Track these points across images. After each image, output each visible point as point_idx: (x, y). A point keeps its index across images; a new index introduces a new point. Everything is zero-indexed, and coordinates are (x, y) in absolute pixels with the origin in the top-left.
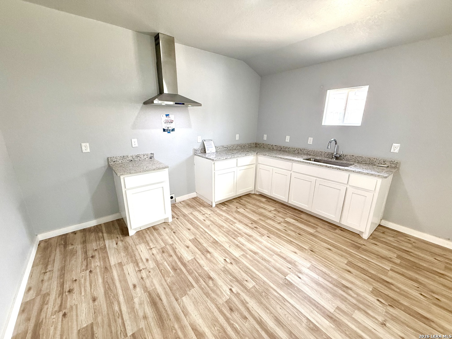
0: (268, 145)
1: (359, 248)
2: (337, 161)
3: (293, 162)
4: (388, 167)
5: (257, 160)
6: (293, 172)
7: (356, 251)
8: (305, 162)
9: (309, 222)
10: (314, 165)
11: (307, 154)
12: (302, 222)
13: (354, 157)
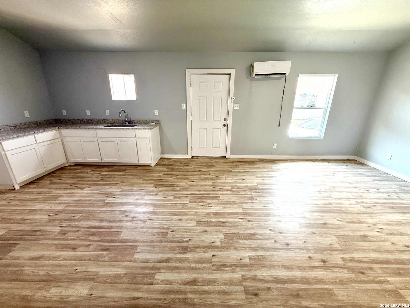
0: (70, 120)
1: (149, 171)
2: (129, 125)
3: (96, 129)
4: (155, 124)
5: (61, 134)
6: (99, 137)
7: (148, 173)
8: (106, 128)
9: (121, 169)
10: (112, 129)
11: (108, 123)
12: (115, 171)
13: (138, 121)
